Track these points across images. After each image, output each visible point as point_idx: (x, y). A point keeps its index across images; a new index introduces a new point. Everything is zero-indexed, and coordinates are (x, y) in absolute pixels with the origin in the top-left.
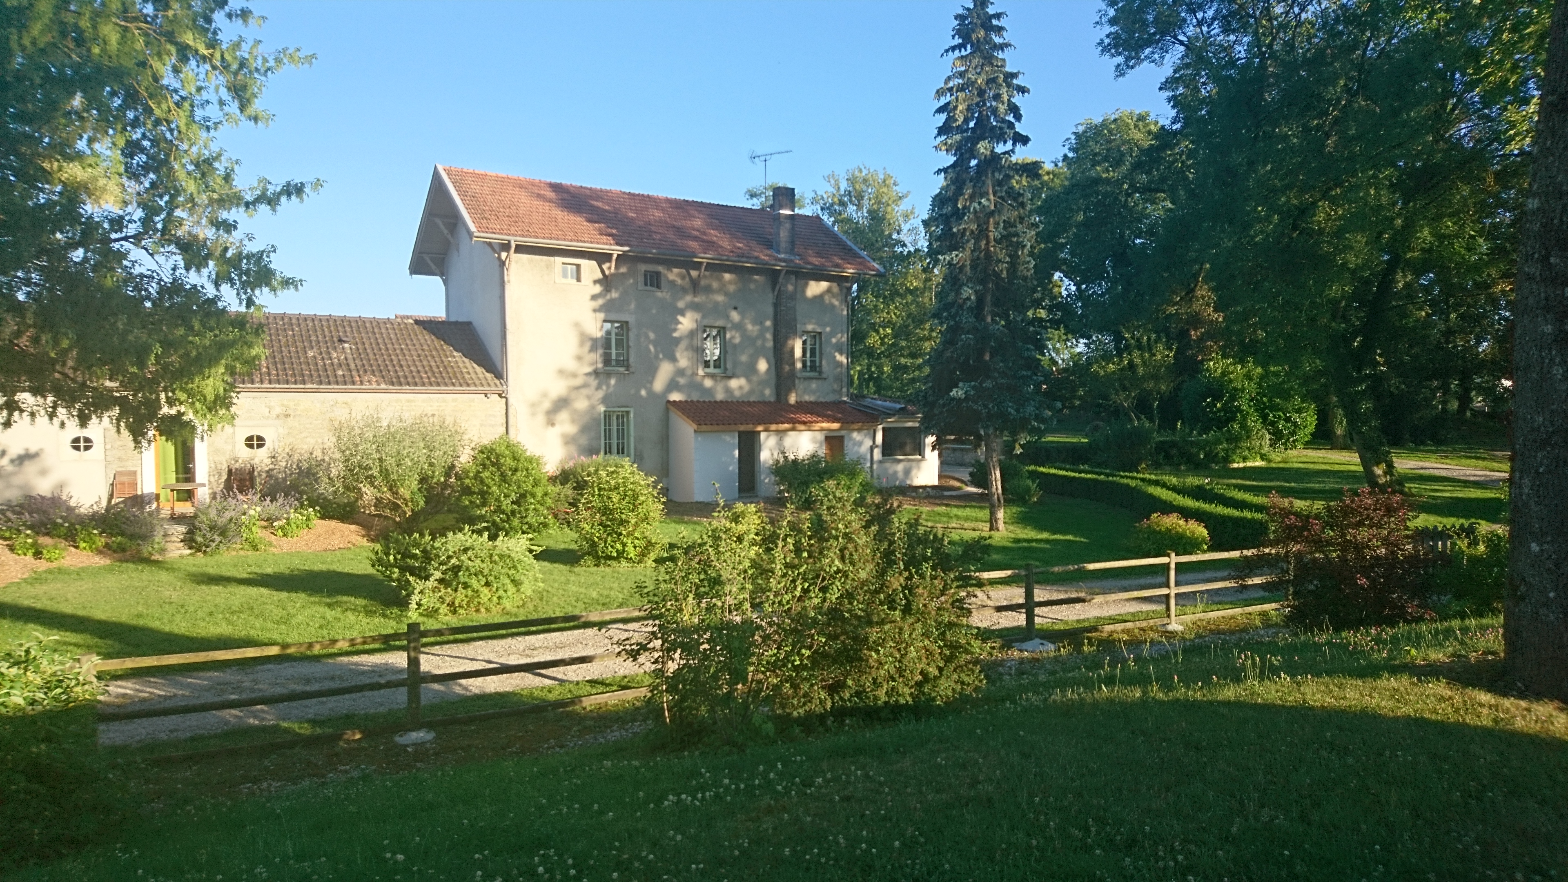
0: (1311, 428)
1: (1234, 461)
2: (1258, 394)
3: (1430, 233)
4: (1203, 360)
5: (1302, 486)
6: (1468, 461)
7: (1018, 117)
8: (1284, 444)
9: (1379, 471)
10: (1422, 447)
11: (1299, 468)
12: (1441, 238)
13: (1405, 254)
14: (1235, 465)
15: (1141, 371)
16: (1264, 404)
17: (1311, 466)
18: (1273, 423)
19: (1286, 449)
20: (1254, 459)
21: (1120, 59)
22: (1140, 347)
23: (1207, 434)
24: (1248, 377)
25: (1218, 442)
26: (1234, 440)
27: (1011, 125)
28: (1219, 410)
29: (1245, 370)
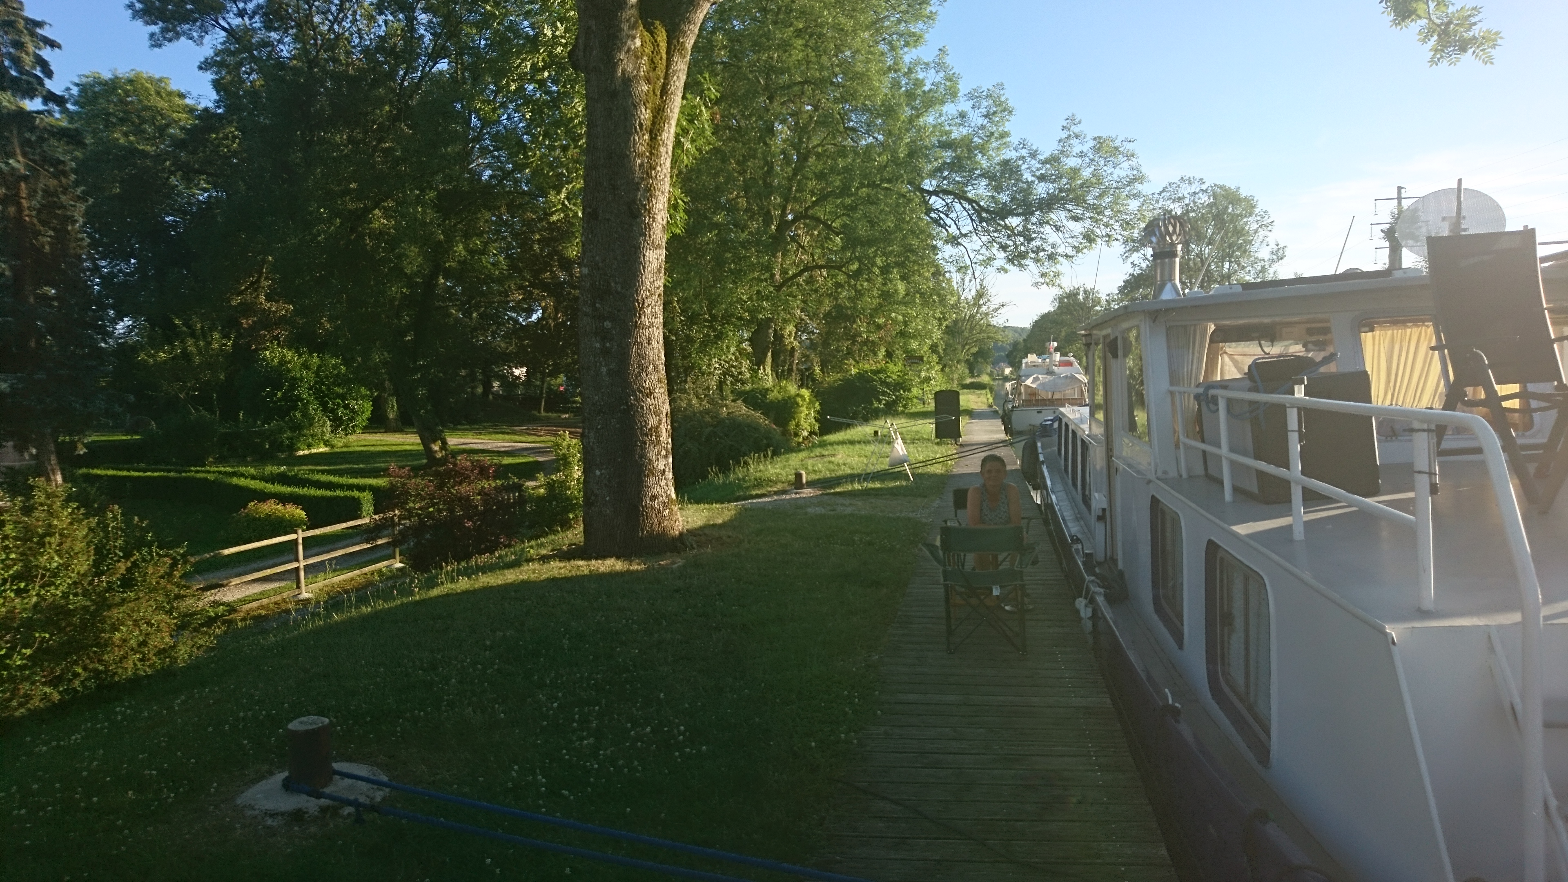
0: (368, 414)
1: (299, 449)
2: (316, 383)
3: (464, 248)
4: (256, 350)
5: (369, 466)
6: (498, 436)
7: (49, 74)
8: (345, 430)
9: (436, 447)
10: (459, 427)
11: (362, 451)
12: (472, 252)
13: (445, 263)
14: (301, 453)
15: (197, 360)
16: (323, 392)
17: (372, 449)
18: (333, 411)
19: (346, 435)
20: (319, 447)
21: (155, 29)
22: (193, 335)
23: (269, 424)
24: (306, 366)
25: (281, 431)
26: (297, 428)
27: (41, 82)
28: (279, 399)
29: (302, 360)
